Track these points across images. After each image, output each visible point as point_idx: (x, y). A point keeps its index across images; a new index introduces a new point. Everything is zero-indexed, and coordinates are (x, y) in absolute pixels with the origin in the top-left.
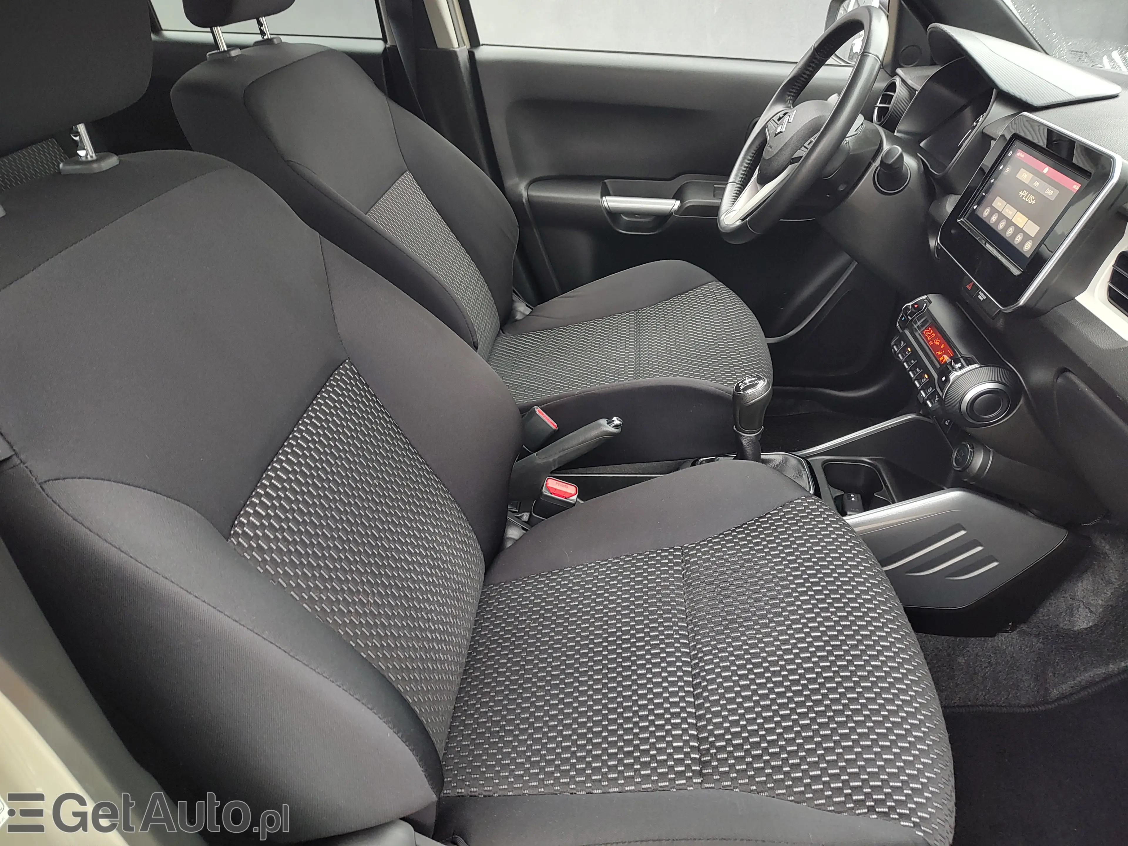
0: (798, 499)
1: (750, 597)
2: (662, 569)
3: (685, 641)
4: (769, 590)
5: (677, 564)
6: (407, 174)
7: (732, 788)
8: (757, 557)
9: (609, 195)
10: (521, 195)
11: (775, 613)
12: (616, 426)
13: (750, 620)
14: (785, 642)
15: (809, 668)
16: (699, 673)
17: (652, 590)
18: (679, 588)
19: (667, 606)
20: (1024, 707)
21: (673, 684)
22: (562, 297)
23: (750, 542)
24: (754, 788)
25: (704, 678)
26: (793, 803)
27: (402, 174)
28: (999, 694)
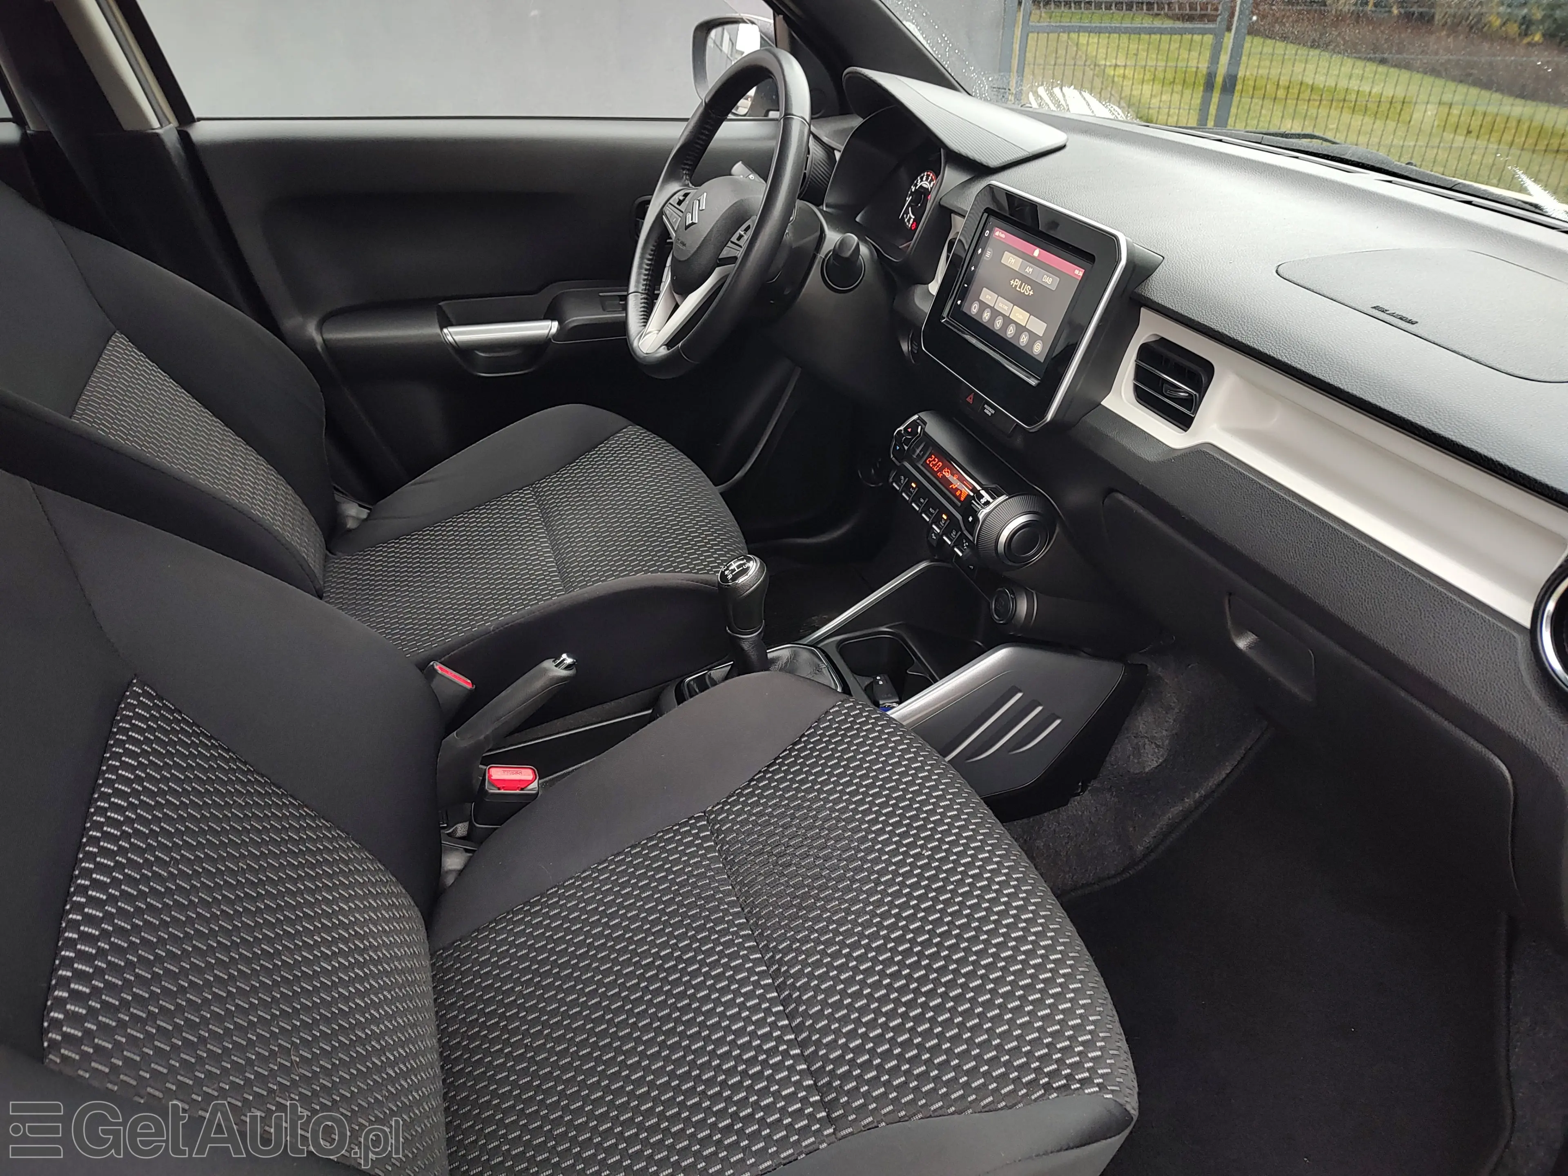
0: (834, 707)
1: (817, 857)
2: (688, 851)
3: (751, 944)
4: (838, 839)
5: (706, 839)
6: (117, 337)
7: (875, 1124)
8: (808, 800)
9: (451, 325)
10: (312, 341)
11: (855, 869)
12: (569, 667)
13: (827, 888)
14: (879, 903)
15: (917, 928)
16: (784, 982)
17: (684, 886)
18: (719, 871)
19: (711, 902)
20: (1114, 876)
21: (755, 1009)
22: (415, 484)
23: (792, 781)
24: (903, 1113)
25: (793, 987)
26: (956, 1116)
27: (110, 338)
28: (1086, 870)
